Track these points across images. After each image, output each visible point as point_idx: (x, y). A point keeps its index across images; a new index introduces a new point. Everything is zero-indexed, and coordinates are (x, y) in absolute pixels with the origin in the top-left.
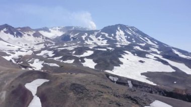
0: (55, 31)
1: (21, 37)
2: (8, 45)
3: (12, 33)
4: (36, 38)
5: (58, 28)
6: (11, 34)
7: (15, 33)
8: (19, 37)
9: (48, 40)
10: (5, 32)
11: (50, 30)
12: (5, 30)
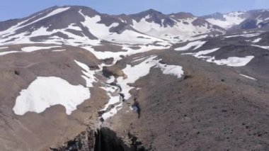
0: (233, 18)
1: (172, 26)
2: (139, 37)
3: (158, 22)
4: (198, 26)
5: (237, 14)
6: (156, 22)
7: (163, 21)
8: (169, 26)
9: (217, 30)
10: (147, 20)
11: (225, 16)
12: (148, 17)
